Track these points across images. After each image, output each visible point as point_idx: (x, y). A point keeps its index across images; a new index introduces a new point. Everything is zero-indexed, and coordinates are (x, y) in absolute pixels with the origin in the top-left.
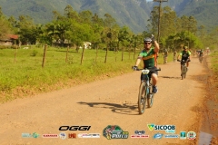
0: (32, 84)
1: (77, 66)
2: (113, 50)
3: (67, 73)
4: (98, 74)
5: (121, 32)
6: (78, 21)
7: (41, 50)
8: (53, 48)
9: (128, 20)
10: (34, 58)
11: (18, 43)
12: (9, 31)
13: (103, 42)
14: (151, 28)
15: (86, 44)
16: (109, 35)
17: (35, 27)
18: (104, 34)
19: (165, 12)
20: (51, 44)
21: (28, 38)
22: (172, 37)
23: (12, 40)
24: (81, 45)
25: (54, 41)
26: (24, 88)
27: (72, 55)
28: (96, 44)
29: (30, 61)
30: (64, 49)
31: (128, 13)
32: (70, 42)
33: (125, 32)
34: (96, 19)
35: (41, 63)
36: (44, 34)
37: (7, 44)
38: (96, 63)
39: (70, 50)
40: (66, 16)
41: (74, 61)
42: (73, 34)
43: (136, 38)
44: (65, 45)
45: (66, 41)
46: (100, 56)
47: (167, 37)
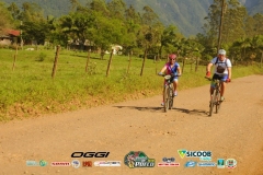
0: (36, 101)
1: (102, 78)
2: (153, 58)
3: (87, 88)
4: (130, 90)
5: (165, 33)
6: (105, 14)
7: (51, 54)
8: (68, 51)
9: (176, 17)
10: (41, 64)
11: (19, 42)
12: (8, 24)
13: (139, 46)
14: (208, 30)
15: (115, 48)
16: (148, 37)
17: (45, 19)
18: (142, 35)
19: (230, 7)
20: (65, 45)
21: (34, 35)
22: (238, 44)
23: (11, 37)
24: (107, 49)
25: (71, 41)
26: (25, 105)
27: (95, 62)
28: (130, 48)
29: (35, 68)
30: (83, 54)
31: (176, 6)
32: (92, 44)
33: (171, 33)
34: (130, 13)
35: (50, 72)
36: (57, 31)
37: (4, 42)
38: (128, 75)
39: (93, 55)
40: (89, 7)
41: (98, 70)
42: (98, 34)
43: (186, 43)
44: (86, 48)
45: (87, 43)
46: (134, 65)
47: (231, 44)
